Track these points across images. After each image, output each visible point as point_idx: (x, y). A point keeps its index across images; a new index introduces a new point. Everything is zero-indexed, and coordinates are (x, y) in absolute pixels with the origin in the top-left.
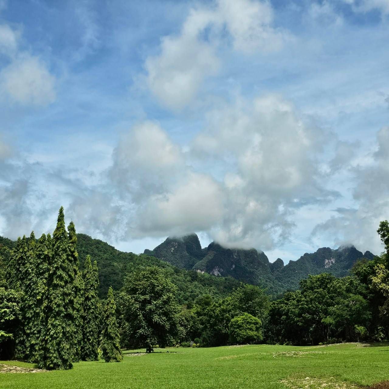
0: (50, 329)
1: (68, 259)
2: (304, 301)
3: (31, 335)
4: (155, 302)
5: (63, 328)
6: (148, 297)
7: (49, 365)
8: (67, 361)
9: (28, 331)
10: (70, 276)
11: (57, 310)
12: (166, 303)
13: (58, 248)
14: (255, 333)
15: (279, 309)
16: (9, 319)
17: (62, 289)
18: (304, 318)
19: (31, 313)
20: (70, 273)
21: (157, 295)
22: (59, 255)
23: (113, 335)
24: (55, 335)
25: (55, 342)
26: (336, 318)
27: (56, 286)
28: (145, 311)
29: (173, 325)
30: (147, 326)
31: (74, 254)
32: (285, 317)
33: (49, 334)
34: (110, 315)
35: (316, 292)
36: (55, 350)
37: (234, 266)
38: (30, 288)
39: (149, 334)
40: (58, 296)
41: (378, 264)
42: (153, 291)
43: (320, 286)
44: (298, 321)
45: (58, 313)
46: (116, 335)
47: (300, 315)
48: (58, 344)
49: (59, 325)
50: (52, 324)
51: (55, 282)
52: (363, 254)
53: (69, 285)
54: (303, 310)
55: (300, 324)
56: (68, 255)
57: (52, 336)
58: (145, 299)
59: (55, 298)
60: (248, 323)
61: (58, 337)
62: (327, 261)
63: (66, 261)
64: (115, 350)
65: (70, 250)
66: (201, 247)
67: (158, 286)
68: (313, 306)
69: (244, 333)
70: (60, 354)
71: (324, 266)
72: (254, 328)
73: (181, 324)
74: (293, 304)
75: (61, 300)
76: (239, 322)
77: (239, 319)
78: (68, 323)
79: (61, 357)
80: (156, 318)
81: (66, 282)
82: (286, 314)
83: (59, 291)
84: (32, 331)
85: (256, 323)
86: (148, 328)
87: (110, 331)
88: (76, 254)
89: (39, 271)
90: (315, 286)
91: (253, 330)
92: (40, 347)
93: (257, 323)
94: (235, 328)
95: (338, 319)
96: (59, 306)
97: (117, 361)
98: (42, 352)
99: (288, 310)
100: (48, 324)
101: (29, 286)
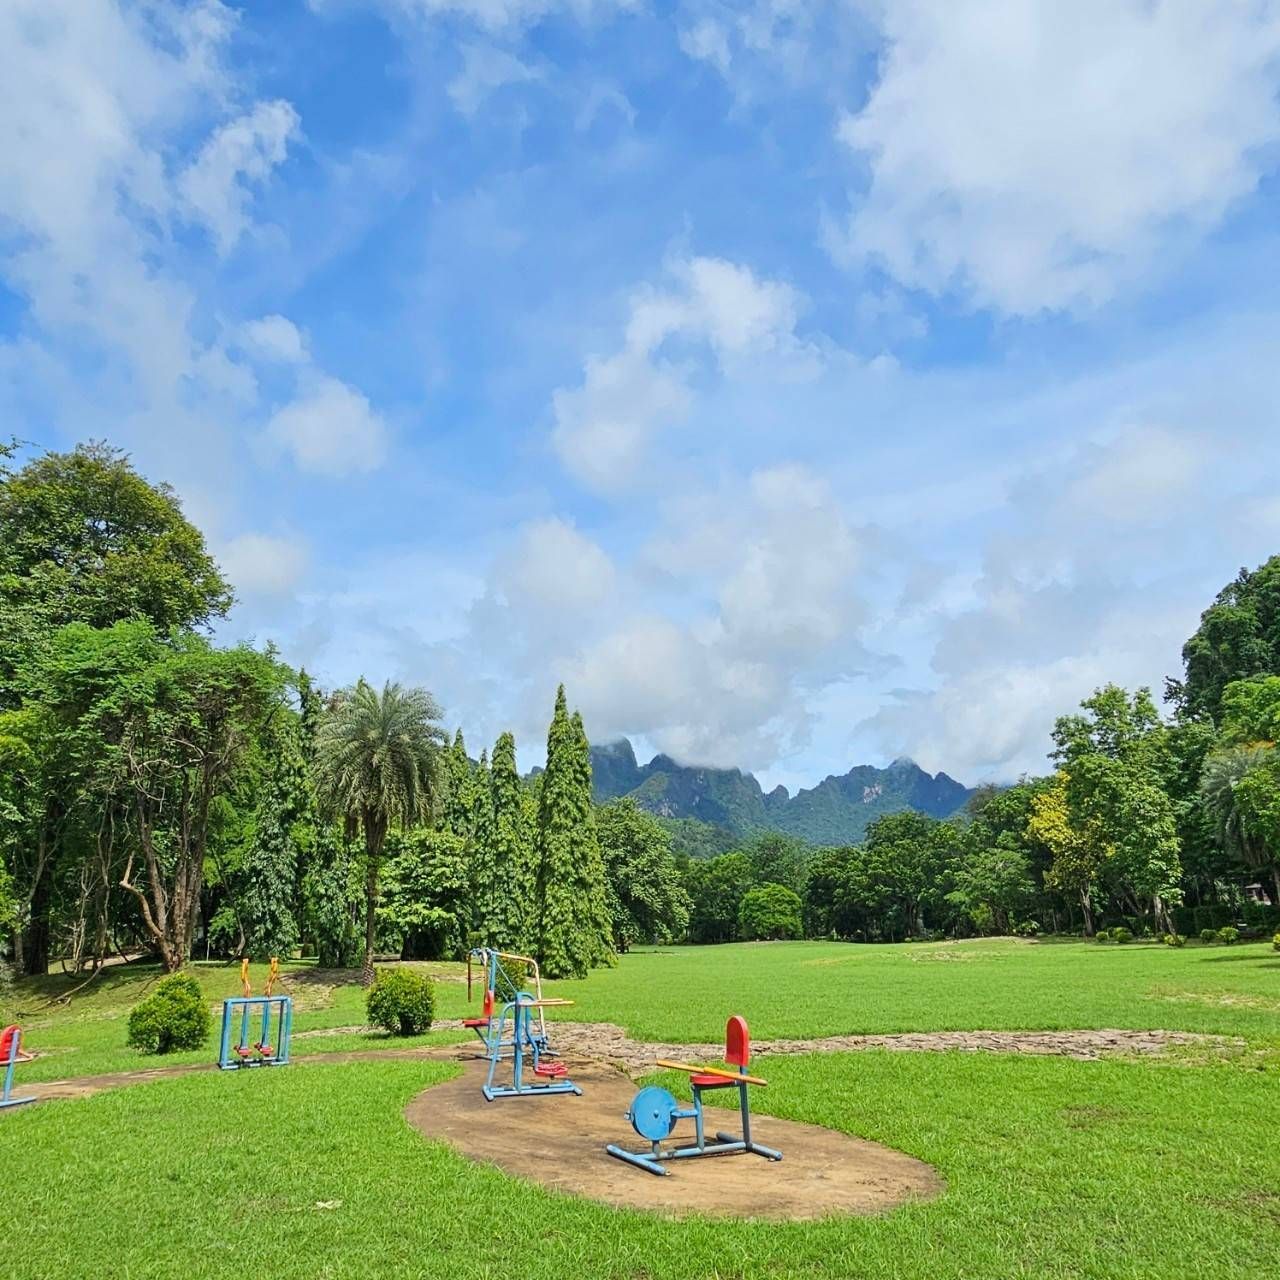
0: (551, 905)
1: (575, 779)
2: (877, 861)
3: (489, 917)
4: (635, 862)
5: (572, 903)
6: (621, 852)
7: (551, 970)
8: (581, 963)
9: (484, 910)
10: (580, 809)
11: (562, 870)
12: (653, 863)
13: (560, 758)
14: (791, 919)
15: (827, 876)
16: (451, 886)
17: (568, 834)
18: (878, 893)
19: (488, 876)
20: (579, 804)
21: (638, 850)
22: (561, 771)
23: (601, 920)
24: (559, 917)
25: (560, 928)
26: (971, 892)
27: (558, 828)
28: (617, 878)
29: (668, 904)
30: (620, 906)
31: (585, 769)
32: (841, 891)
33: (550, 914)
34: (595, 884)
35: (898, 846)
36: (560, 944)
37: (697, 799)
38: (484, 831)
39: (624, 920)
40: (563, 846)
41: (1039, 796)
42: (629, 840)
43: (904, 835)
44: (867, 899)
45: (564, 877)
46: (606, 920)
47: (870, 888)
48: (566, 933)
49: (566, 898)
50: (554, 897)
51: (558, 820)
52: (934, 778)
53: (578, 826)
54: (876, 879)
55: (871, 904)
56: (575, 771)
57: (554, 919)
58: (617, 856)
59: (557, 849)
60: (778, 900)
61: (565, 921)
62: (867, 790)
63: (573, 782)
64: (604, 946)
65: (578, 763)
66: (636, 763)
67: (638, 833)
68: (894, 872)
69: (772, 920)
70: (568, 950)
71: (861, 799)
72: (788, 911)
73: (680, 901)
74: (856, 868)
75: (568, 852)
76: (760, 900)
77: (760, 894)
78: (580, 895)
79: (571, 957)
80: (637, 891)
81: (575, 821)
82: (844, 885)
83: (564, 836)
84: (490, 909)
85: (792, 902)
86: (623, 909)
87: (597, 912)
88: (589, 770)
89: (500, 800)
90: (895, 835)
91: (787, 915)
92: (532, 938)
93: (794, 902)
94: (752, 911)
95: (976, 893)
96: (564, 863)
97: (609, 967)
98: (535, 947)
99: (848, 879)
100: (547, 896)
101: (481, 828)
